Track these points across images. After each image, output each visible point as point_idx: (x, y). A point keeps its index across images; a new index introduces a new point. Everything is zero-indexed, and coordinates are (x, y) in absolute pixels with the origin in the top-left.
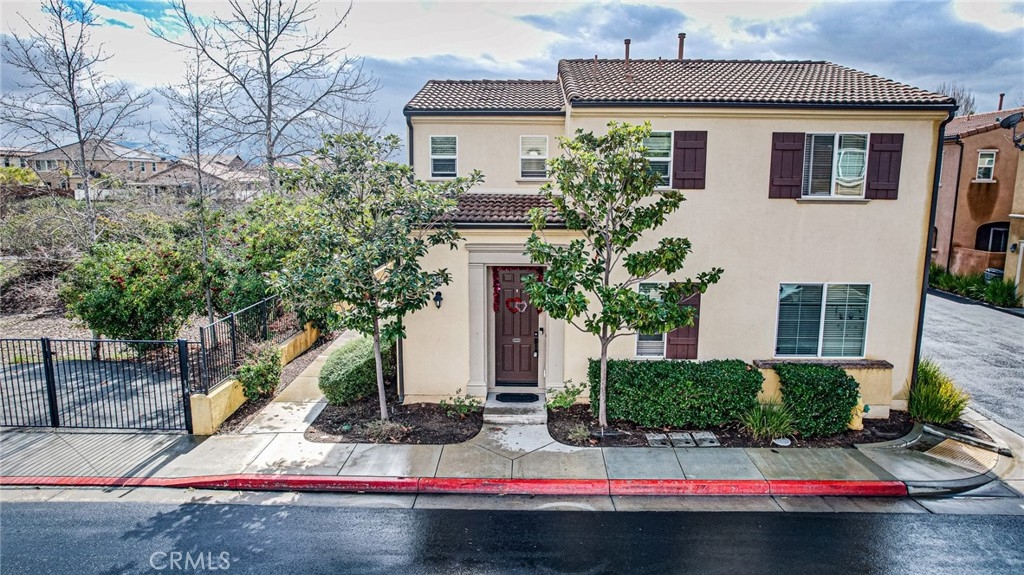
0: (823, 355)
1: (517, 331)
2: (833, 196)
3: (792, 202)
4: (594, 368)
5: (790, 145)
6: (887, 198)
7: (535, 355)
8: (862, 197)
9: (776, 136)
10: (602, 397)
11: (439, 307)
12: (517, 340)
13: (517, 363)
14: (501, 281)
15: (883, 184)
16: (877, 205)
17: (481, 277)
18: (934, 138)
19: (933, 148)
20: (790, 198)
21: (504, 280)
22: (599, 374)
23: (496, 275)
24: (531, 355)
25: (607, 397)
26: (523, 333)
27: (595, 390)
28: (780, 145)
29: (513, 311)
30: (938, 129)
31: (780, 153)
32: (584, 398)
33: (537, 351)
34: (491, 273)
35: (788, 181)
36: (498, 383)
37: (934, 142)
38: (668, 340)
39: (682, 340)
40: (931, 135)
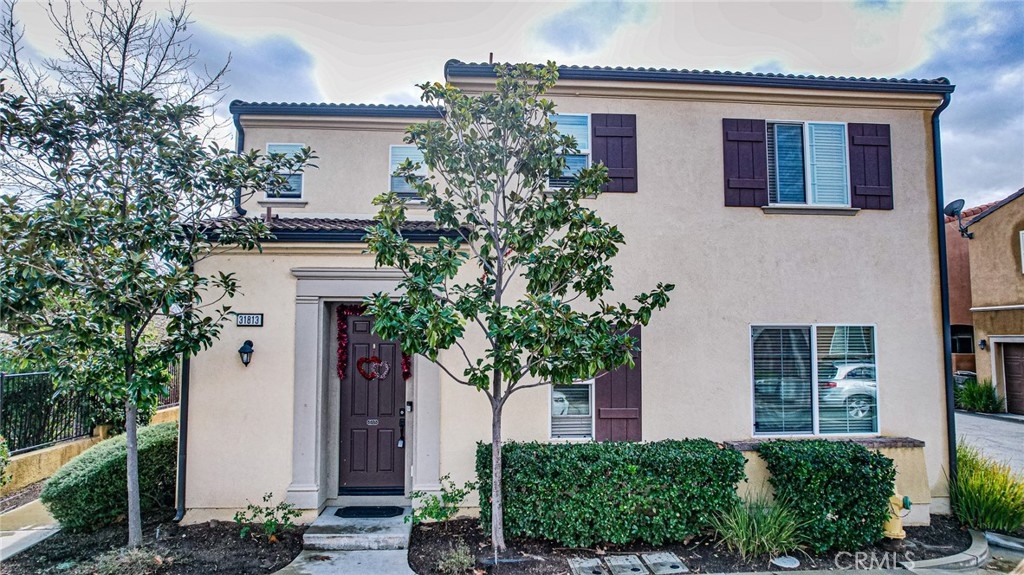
0: (821, 431)
1: (373, 406)
2: (810, 204)
3: (757, 211)
4: (484, 455)
5: (746, 134)
6: (880, 208)
7: (400, 445)
8: (848, 206)
9: (726, 123)
10: (496, 499)
11: (246, 364)
12: (372, 422)
13: (372, 462)
14: (350, 330)
15: (872, 188)
16: (867, 217)
17: (315, 315)
18: (927, 132)
19: (928, 145)
20: (754, 206)
21: (355, 330)
22: (491, 461)
23: (343, 319)
24: (394, 445)
25: (505, 497)
26: (383, 410)
27: (485, 491)
28: (733, 135)
29: (368, 377)
30: (930, 120)
31: (734, 145)
32: (470, 507)
33: (403, 438)
34: (335, 317)
35: (748, 183)
36: (343, 491)
37: (928, 137)
38: (598, 412)
39: (617, 411)
40: (923, 128)
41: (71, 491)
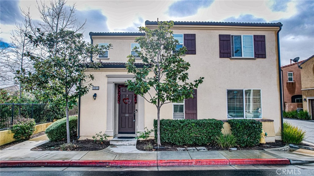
1: (127, 111)
2: (243, 57)
3: (228, 59)
4: (155, 122)
5: (225, 39)
6: (262, 58)
7: (134, 121)
8: (254, 57)
9: (220, 35)
10: (158, 133)
11: (95, 99)
12: (127, 115)
13: (127, 125)
14: (121, 91)
15: (260, 52)
16: (259, 60)
17: (112, 87)
18: (276, 37)
19: (276, 41)
20: (228, 58)
21: (122, 91)
22: (157, 123)
23: (119, 88)
24: (132, 121)
25: (161, 132)
26: (129, 112)
27: (156, 131)
28: (222, 39)
29: (126, 103)
30: (276, 34)
31: (222, 42)
32: (152, 136)
33: (135, 119)
34: (117, 88)
35: (226, 51)
36: (119, 133)
37: (276, 38)
38: (186, 112)
39: (191, 112)
40: (274, 36)
41: (52, 131)
